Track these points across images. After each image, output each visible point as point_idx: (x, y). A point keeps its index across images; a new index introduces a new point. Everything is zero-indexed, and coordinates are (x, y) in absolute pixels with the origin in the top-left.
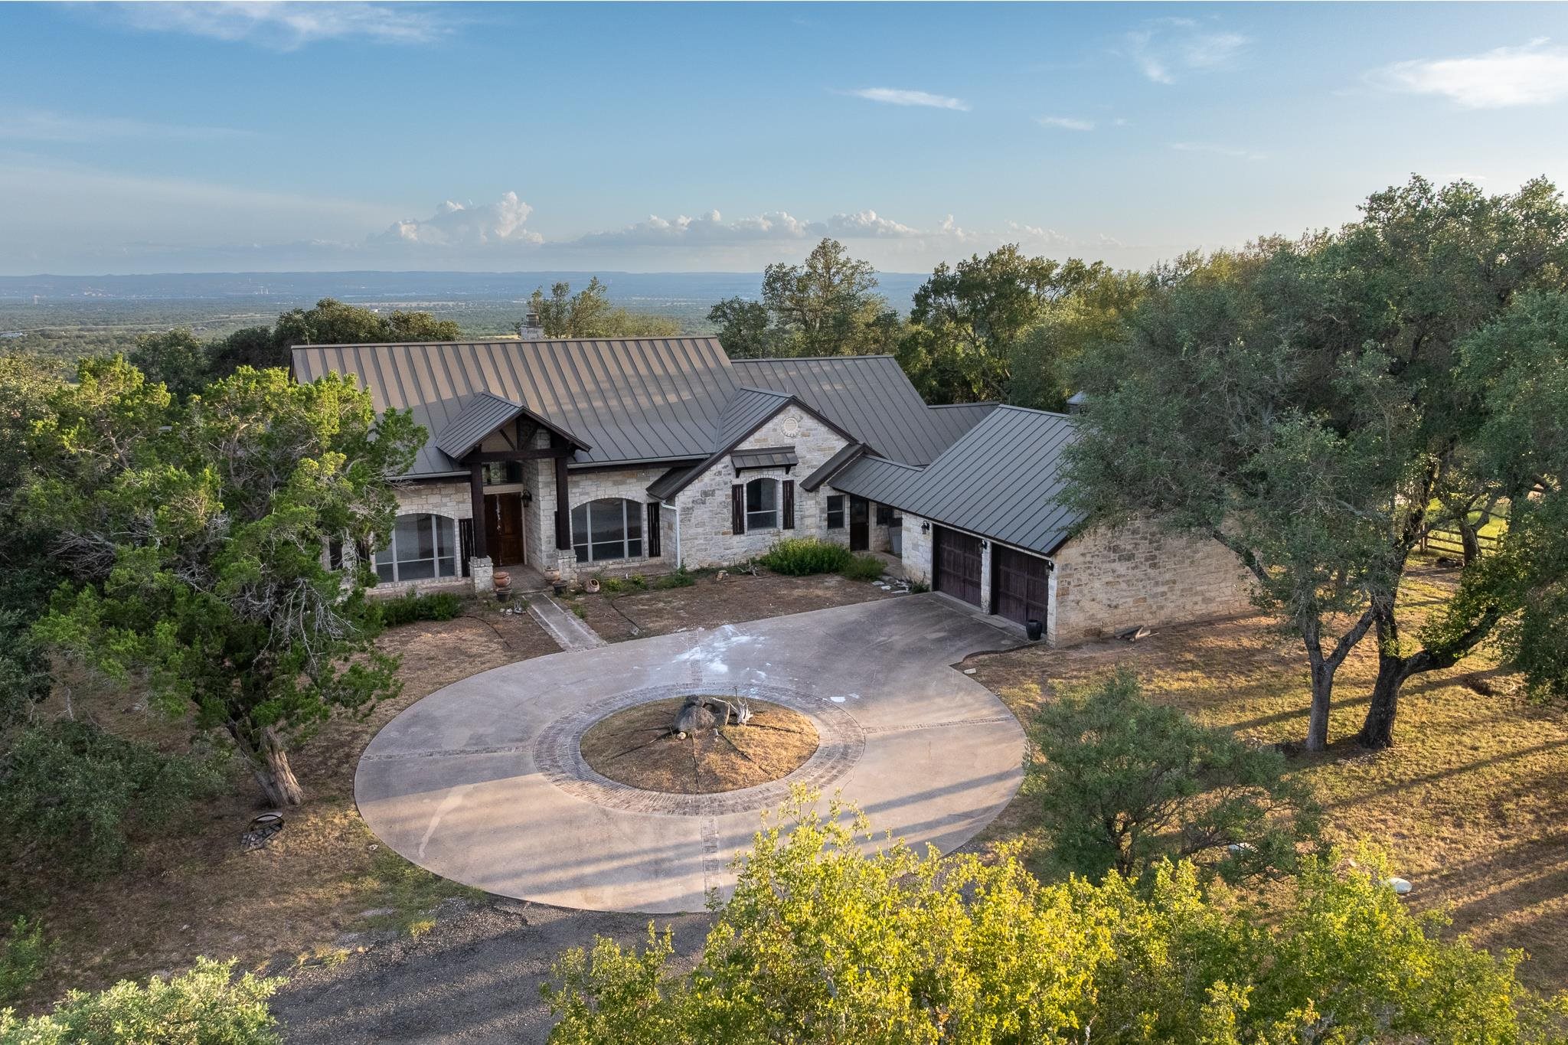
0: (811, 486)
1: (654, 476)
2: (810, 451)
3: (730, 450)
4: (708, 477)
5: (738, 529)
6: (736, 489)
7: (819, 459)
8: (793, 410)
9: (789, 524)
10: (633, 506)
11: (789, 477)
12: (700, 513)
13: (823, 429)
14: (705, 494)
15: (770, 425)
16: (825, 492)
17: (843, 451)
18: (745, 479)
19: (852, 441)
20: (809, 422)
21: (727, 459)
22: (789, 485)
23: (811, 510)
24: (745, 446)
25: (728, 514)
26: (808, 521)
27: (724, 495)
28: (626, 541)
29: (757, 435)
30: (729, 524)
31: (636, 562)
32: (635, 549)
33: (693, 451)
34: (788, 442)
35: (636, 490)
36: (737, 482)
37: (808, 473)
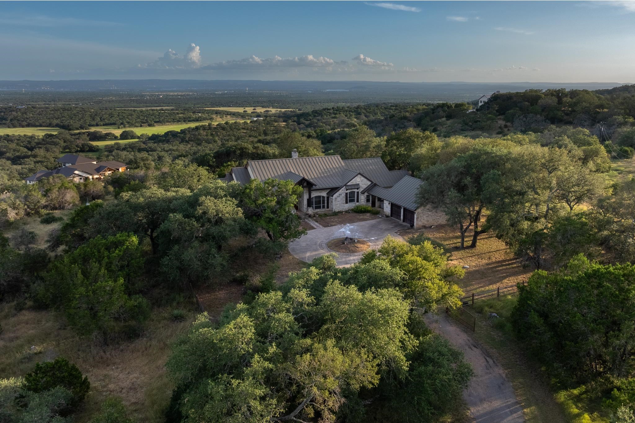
0: (363, 193)
1: (328, 191)
2: (362, 184)
3: (345, 185)
4: (340, 191)
5: (347, 203)
6: (346, 194)
7: (365, 187)
8: (359, 176)
9: (358, 201)
10: (323, 197)
11: (358, 191)
12: (339, 199)
13: (365, 180)
14: (340, 195)
15: (354, 179)
16: (366, 194)
17: (370, 184)
18: (348, 191)
19: (372, 182)
20: (363, 178)
21: (344, 187)
22: (358, 193)
23: (363, 198)
24: (349, 184)
25: (344, 199)
26: (362, 201)
27: (344, 195)
28: (322, 205)
29: (351, 181)
30: (345, 201)
31: (324, 210)
32: (324, 207)
33: (337, 185)
34: (358, 183)
35: (324, 194)
36: (347, 192)
37: (362, 190)
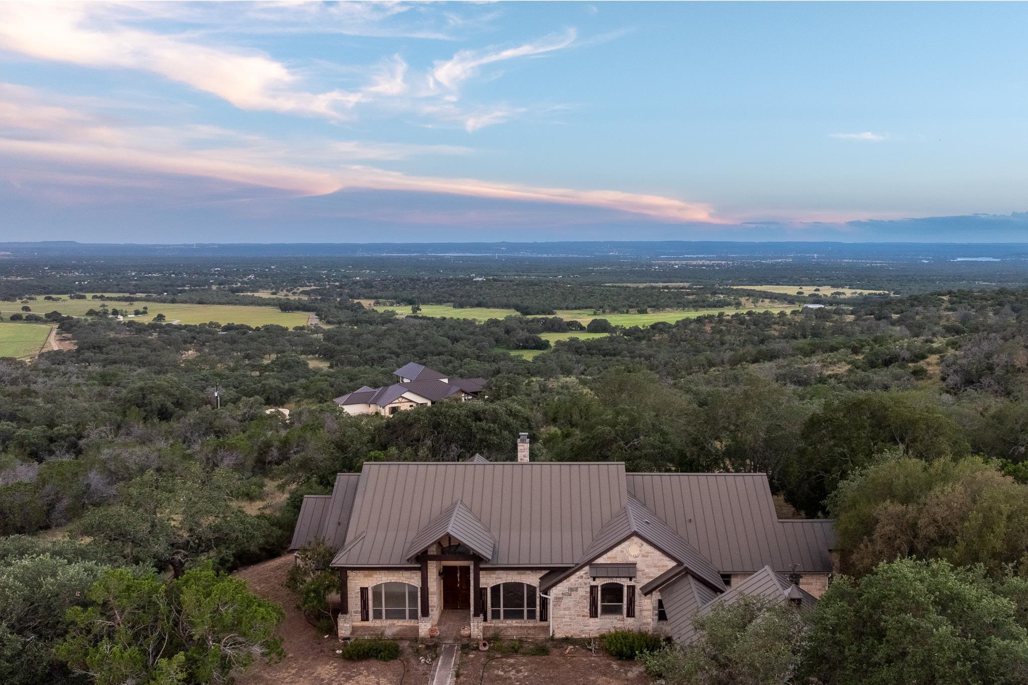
0: (648, 591)
1: (545, 572)
2: (648, 566)
3: (589, 563)
4: (573, 580)
5: (593, 614)
6: (593, 589)
7: (655, 573)
8: (635, 539)
9: (631, 613)
10: (532, 589)
11: (632, 583)
12: (567, 601)
13: (658, 553)
14: (571, 589)
15: (619, 548)
16: (656, 596)
17: (673, 568)
18: (599, 582)
19: (680, 563)
20: (647, 548)
21: (587, 568)
22: (632, 589)
23: (646, 606)
24: (600, 561)
25: (586, 603)
26: (645, 613)
27: (584, 592)
28: (525, 609)
29: (609, 554)
30: (587, 610)
31: (531, 623)
32: (532, 615)
33: (567, 562)
34: (631, 560)
35: (533, 579)
36: (594, 583)
37: (646, 581)
